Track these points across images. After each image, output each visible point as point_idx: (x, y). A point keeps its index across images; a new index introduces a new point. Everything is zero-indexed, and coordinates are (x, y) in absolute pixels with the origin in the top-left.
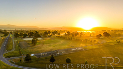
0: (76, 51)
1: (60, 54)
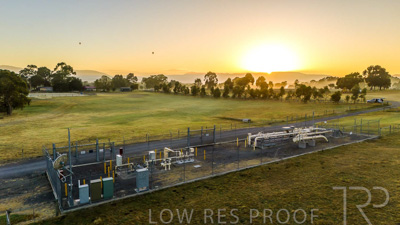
0: (288, 146)
1: (131, 184)
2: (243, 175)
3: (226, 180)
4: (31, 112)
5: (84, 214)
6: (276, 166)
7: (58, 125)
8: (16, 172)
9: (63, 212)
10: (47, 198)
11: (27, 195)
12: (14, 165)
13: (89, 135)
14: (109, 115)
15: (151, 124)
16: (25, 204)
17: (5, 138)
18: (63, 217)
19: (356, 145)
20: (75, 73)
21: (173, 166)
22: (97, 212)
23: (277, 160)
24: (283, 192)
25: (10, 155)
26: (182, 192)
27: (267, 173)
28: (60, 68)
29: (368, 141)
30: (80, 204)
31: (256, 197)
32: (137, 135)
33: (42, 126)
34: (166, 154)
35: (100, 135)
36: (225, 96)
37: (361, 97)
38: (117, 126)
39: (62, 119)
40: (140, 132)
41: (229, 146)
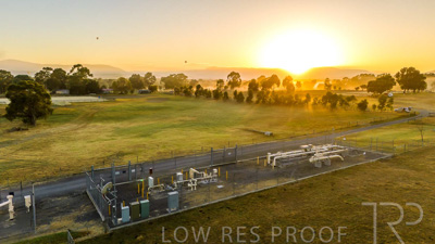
2: (261, 196)
3: (245, 200)
4: (54, 122)
5: (127, 232)
6: (291, 187)
7: (85, 138)
8: (58, 190)
9: (110, 230)
10: (94, 216)
11: (76, 213)
12: (54, 183)
13: (116, 150)
14: (132, 125)
15: (175, 137)
16: (76, 221)
17: (38, 153)
18: (111, 234)
19: (369, 164)
20: (91, 75)
21: (199, 186)
22: (138, 230)
23: (293, 181)
24: (293, 213)
25: (48, 172)
26: (207, 212)
27: (282, 194)
28: (76, 70)
29: (381, 160)
30: (123, 223)
31: (270, 218)
32: (162, 150)
33: (69, 140)
34: (192, 174)
35: (126, 150)
36: (249, 100)
37: (388, 106)
38: (142, 139)
39: (86, 130)
40: (164, 147)
41: (250, 165)
